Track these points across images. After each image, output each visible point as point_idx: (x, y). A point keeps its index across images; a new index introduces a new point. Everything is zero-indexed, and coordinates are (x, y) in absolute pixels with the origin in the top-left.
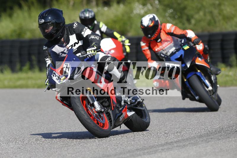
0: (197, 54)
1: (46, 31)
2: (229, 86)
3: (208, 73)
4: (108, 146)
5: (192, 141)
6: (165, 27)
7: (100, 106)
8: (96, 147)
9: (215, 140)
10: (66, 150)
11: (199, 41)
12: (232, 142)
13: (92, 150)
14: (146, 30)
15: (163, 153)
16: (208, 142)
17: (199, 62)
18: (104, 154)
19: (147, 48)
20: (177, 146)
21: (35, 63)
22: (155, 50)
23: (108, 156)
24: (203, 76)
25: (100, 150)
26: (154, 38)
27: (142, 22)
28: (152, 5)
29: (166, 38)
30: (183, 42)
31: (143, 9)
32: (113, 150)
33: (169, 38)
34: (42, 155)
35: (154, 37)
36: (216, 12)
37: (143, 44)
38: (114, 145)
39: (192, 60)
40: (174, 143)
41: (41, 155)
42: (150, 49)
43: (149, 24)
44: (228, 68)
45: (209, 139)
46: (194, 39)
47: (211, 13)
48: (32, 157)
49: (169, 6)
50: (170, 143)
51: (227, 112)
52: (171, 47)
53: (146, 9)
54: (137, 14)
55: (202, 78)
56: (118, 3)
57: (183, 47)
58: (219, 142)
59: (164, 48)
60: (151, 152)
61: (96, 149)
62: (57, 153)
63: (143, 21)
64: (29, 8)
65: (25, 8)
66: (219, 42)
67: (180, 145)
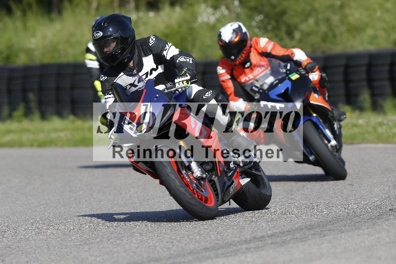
0: (312, 87)
1: (106, 50)
2: (359, 143)
3: (329, 118)
4: (156, 243)
5: (297, 235)
6: (257, 43)
7: (200, 169)
8: (137, 246)
9: (335, 233)
10: (86, 251)
11: (315, 67)
12: (363, 236)
13: (130, 250)
14: (228, 48)
15: (248, 255)
16: (324, 236)
17: (316, 100)
18: (149, 257)
19: (229, 77)
20: (271, 243)
21: (33, 104)
22: (240, 80)
23: (157, 260)
24: (322, 123)
25: (143, 250)
26: (240, 61)
27: (220, 36)
28: (228, 8)
29: (259, 60)
30: (288, 68)
31: (213, 14)
32: (165, 249)
33: (265, 61)
34: (47, 258)
35: (240, 59)
36: (336, 19)
37: (221, 70)
38: (167, 242)
39: (304, 98)
40: (267, 238)
41: (44, 258)
42: (234, 78)
43: (233, 39)
44: (357, 113)
45: (326, 231)
46: (305, 64)
47: (328, 20)
48: (30, 262)
49: (256, 10)
50: (260, 238)
51: (355, 186)
52: (266, 76)
53: (218, 14)
54: (203, 22)
55: (320, 126)
56: (173, 4)
57: (290, 76)
58: (343, 237)
59: (256, 76)
60: (228, 253)
61: (136, 248)
62: (72, 255)
63: (222, 34)
64: (24, 14)
65: (18, 13)
66: (341, 70)
67: (277, 241)
